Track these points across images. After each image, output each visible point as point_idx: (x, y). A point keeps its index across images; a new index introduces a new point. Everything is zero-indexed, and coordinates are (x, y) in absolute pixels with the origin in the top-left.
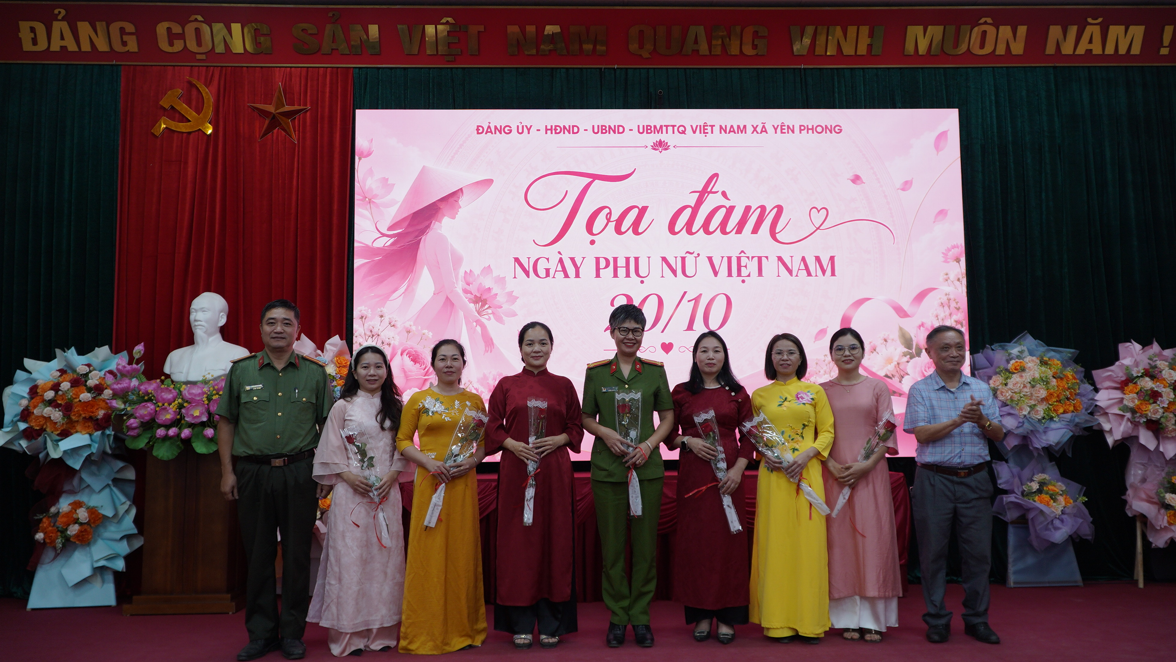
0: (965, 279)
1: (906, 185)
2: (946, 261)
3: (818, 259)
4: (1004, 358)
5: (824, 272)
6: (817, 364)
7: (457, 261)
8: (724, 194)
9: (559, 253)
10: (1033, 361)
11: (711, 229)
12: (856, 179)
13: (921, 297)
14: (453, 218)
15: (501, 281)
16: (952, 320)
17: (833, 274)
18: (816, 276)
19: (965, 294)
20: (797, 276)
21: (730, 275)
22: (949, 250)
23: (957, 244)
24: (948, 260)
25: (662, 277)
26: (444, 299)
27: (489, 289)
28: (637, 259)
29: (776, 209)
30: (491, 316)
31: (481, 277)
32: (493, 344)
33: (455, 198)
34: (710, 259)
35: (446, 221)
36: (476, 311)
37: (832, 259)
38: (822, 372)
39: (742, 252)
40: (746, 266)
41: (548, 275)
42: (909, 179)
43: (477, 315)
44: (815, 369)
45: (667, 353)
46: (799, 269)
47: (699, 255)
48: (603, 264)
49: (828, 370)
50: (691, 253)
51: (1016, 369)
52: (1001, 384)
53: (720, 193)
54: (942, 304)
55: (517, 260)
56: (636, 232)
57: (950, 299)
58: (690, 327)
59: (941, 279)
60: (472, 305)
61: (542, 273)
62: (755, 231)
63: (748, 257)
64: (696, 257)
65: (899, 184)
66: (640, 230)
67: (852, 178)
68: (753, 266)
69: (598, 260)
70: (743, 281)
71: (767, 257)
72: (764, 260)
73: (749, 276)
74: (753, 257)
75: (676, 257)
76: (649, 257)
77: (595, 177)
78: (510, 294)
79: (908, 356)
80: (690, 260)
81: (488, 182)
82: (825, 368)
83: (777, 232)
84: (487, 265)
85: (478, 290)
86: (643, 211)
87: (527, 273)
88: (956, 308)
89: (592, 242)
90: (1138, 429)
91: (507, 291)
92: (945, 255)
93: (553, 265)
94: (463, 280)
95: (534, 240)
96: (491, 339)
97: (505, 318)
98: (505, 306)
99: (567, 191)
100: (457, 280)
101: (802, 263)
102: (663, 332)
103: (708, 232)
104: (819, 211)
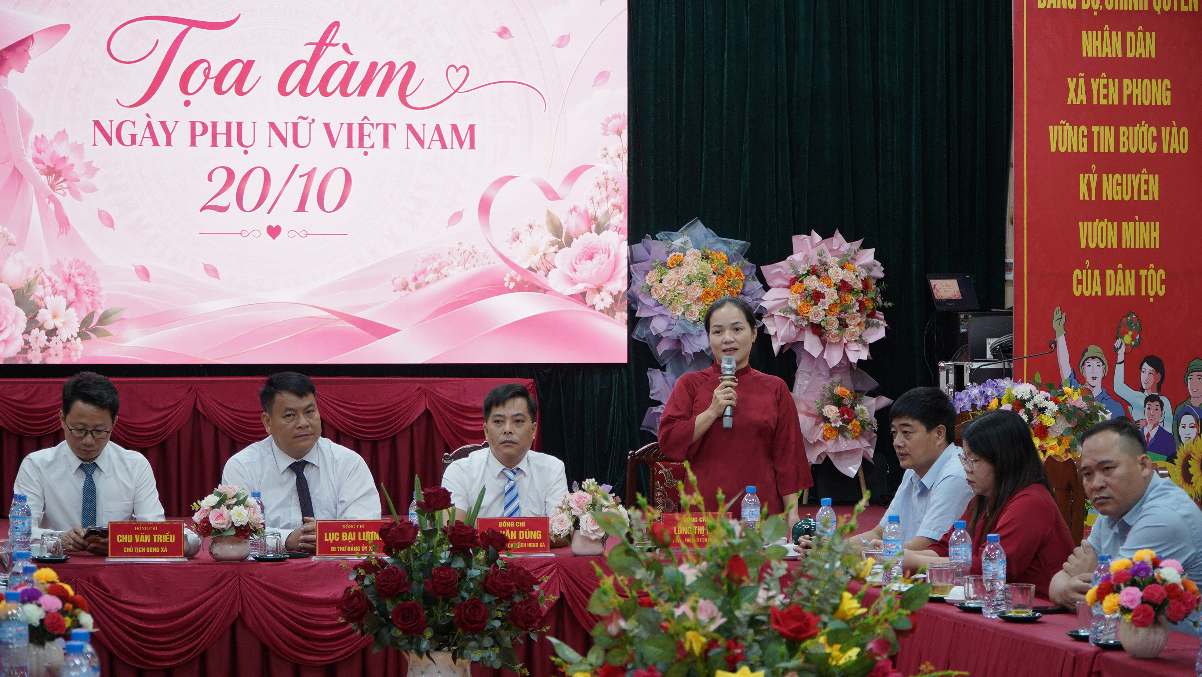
0: (626, 155)
1: (563, 41)
2: (605, 134)
3: (455, 128)
4: (664, 250)
5: (461, 144)
6: (449, 253)
7: (27, 123)
8: (346, 47)
9: (148, 115)
10: (694, 254)
11: (329, 89)
12: (504, 32)
13: (574, 175)
14: (22, 71)
15: (78, 148)
16: (610, 204)
17: (472, 146)
18: (452, 148)
19: (625, 173)
20: (429, 148)
21: (350, 145)
22: (609, 120)
23: (619, 114)
24: (608, 132)
25: (270, 146)
26: (10, 170)
27: (64, 158)
28: (240, 125)
29: (407, 67)
30: (67, 191)
31: (55, 144)
32: (68, 224)
33: (24, 47)
34: (327, 126)
35: (13, 74)
36: (49, 184)
37: (472, 128)
38: (455, 263)
39: (366, 118)
40: (369, 136)
41: (133, 142)
42: (566, 34)
43: (50, 189)
44: (447, 260)
45: (274, 239)
46: (432, 140)
47: (313, 120)
48: (199, 129)
49: (462, 261)
50: (305, 119)
51: (673, 264)
52: (657, 280)
53: (340, 46)
54: (598, 184)
55: (97, 123)
56: (239, 92)
57: (608, 179)
58: (302, 208)
59: (599, 155)
60: (44, 178)
61: (127, 140)
62: (381, 92)
63: (372, 125)
64: (310, 123)
65: (554, 39)
66: (245, 90)
67: (499, 30)
68: (378, 135)
69: (193, 124)
70: (366, 153)
71: (394, 125)
72: (391, 127)
73: (372, 147)
74: (378, 125)
75: (286, 123)
76: (254, 123)
77: (192, 23)
78: (89, 165)
79: (557, 246)
80: (303, 126)
81: (65, 28)
82: (459, 258)
83: (407, 94)
84: (61, 130)
85: (51, 160)
86: (248, 66)
87: (109, 140)
88: (614, 189)
89: (187, 103)
90: (804, 334)
91: (86, 160)
92: (605, 126)
93: (140, 130)
94: (34, 147)
95: (117, 100)
96: (67, 219)
97: (82, 194)
98: (83, 180)
99: (158, 41)
100: (26, 147)
101: (436, 132)
102: (269, 212)
103: (325, 93)
104: (457, 70)
